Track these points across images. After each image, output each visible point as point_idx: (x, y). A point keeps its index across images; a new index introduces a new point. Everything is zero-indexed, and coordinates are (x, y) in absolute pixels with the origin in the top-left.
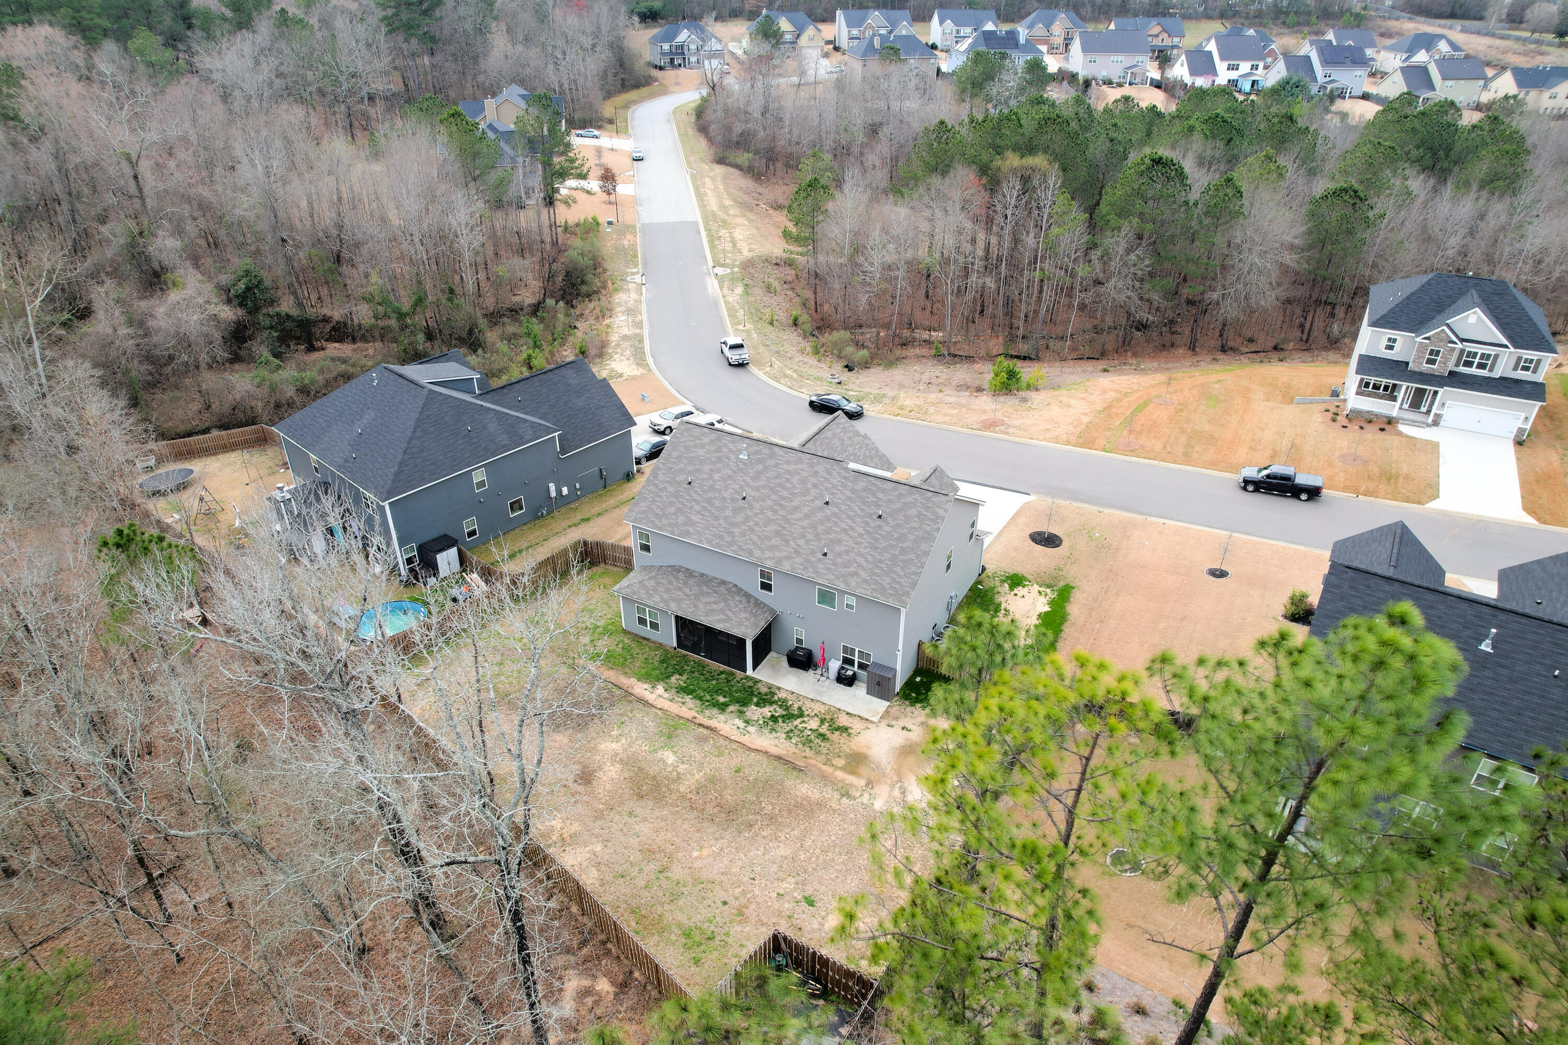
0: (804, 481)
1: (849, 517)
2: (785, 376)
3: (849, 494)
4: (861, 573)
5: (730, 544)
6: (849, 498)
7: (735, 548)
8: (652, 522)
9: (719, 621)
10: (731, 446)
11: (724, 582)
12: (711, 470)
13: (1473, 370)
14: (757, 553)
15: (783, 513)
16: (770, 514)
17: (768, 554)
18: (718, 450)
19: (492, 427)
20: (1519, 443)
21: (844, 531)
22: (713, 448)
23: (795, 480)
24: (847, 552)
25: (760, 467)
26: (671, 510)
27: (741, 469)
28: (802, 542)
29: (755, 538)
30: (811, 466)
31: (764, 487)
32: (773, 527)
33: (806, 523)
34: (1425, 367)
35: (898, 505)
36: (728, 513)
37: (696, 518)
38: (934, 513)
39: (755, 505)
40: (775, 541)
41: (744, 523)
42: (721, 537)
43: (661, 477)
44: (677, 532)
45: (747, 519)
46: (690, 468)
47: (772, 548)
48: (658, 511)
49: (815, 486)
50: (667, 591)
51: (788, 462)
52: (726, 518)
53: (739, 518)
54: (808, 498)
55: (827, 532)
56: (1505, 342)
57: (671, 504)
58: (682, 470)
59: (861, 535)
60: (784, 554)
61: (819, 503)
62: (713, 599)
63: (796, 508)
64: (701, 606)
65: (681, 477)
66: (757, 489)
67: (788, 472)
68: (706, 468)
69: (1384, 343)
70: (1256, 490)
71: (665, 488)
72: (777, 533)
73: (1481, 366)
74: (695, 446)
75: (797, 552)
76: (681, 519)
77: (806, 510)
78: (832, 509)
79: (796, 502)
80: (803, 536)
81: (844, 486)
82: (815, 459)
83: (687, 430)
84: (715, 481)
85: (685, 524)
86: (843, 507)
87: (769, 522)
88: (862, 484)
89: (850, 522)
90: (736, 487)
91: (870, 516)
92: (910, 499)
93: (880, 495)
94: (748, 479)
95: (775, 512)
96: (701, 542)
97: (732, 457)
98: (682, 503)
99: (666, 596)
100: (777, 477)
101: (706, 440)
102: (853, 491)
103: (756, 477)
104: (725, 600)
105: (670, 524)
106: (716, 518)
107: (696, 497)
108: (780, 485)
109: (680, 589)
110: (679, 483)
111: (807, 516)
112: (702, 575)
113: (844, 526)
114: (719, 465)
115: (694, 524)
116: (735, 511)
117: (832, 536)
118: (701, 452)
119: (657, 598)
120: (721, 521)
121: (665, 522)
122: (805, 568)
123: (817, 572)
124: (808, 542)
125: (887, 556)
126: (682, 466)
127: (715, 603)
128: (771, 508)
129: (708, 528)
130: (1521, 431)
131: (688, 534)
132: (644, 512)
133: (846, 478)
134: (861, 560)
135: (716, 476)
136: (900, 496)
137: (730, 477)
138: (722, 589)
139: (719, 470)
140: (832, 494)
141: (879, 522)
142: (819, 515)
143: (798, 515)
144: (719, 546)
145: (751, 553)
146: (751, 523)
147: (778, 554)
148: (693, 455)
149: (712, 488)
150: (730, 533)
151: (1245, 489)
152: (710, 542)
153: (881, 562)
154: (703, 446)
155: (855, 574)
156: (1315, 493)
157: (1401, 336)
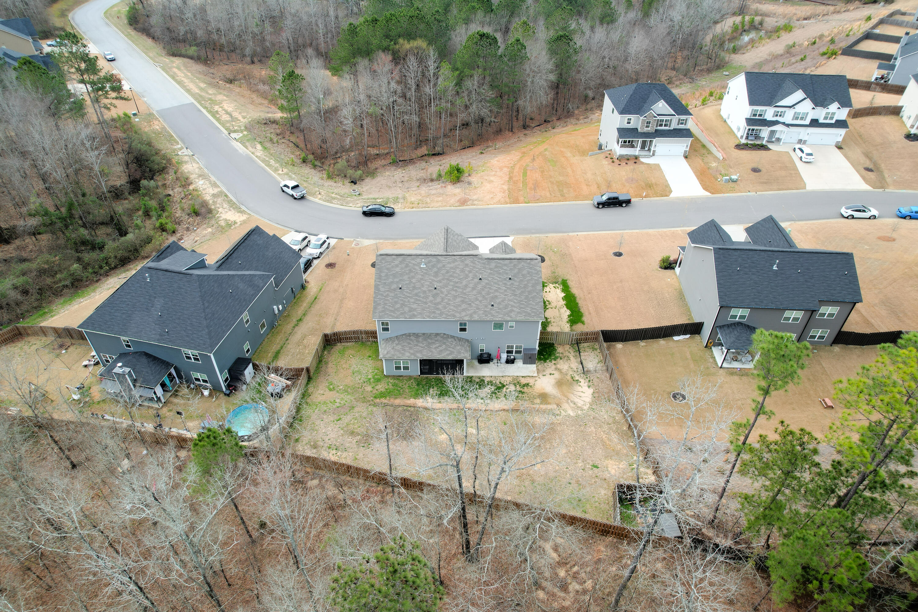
0: (462, 271)
1: (495, 283)
2: (334, 198)
3: (489, 271)
4: (515, 309)
5: (441, 314)
6: (490, 273)
7: (444, 316)
8: (391, 315)
9: (448, 355)
10: (413, 262)
11: (437, 334)
12: (409, 278)
13: (663, 128)
14: (458, 315)
15: (461, 290)
16: (453, 293)
17: (463, 314)
18: (407, 266)
19: (241, 286)
20: (686, 157)
21: (496, 291)
22: (403, 266)
23: (458, 271)
24: (503, 301)
25: (435, 269)
26: (398, 306)
27: (426, 273)
28: (477, 302)
29: (452, 307)
30: (462, 261)
31: (443, 279)
32: (459, 300)
33: (475, 292)
34: (646, 130)
35: (516, 271)
36: (431, 298)
37: (414, 306)
38: (535, 270)
39: (443, 290)
40: (464, 306)
41: (442, 301)
42: (434, 312)
43: (382, 289)
44: (408, 317)
45: (443, 299)
46: (396, 280)
47: (464, 310)
48: (391, 308)
49: (470, 272)
50: (411, 348)
51: (449, 263)
52: (431, 302)
53: (439, 300)
54: (469, 279)
55: (488, 293)
56: (674, 113)
57: (396, 303)
58: (392, 282)
59: (505, 291)
60: (472, 311)
61: (477, 280)
62: (437, 345)
63: (466, 286)
64: (434, 350)
65: (394, 286)
66: (440, 281)
67: (451, 268)
68: (406, 277)
69: (626, 121)
70: (603, 207)
71: (388, 295)
72: (463, 302)
73: (665, 125)
74: (393, 267)
75: (478, 309)
76: (406, 309)
77: (471, 285)
78: (484, 282)
79: (464, 283)
80: (477, 299)
81: (485, 268)
82: (463, 258)
83: (383, 259)
84: (414, 283)
85: (410, 311)
86: (490, 279)
87: (455, 297)
88: (493, 264)
89: (497, 286)
90: (428, 283)
91: (505, 279)
92: (520, 266)
93: (505, 268)
94: (432, 278)
95: (456, 291)
96: (424, 318)
97: (417, 268)
98: (402, 300)
99: (412, 351)
100: (447, 272)
101: (397, 262)
102: (491, 269)
103: (436, 274)
104: (444, 343)
105: (402, 314)
106: (426, 303)
107: (408, 295)
108: (451, 276)
109: (417, 345)
110: (395, 290)
111: (474, 289)
112: (424, 334)
113: (495, 288)
114: (412, 274)
115: (415, 310)
116: (435, 296)
117: (491, 295)
118: (398, 269)
119: (407, 354)
120: (429, 304)
121: (399, 313)
122: (486, 315)
123: (493, 316)
124: (480, 301)
125: (523, 297)
126: (390, 280)
127: (440, 346)
128: (453, 290)
129: (424, 310)
130: (685, 152)
131: (414, 316)
132: (383, 311)
133: (483, 263)
134: (511, 303)
135: (414, 280)
136: (515, 265)
137: (421, 279)
138: (439, 338)
139: (413, 277)
140: (481, 273)
141: (511, 282)
142: (480, 287)
143: (469, 289)
144: (434, 317)
145: (454, 316)
146: (446, 301)
147: (469, 312)
148: (394, 272)
149: (414, 288)
150: (438, 309)
151: (598, 207)
152: (429, 317)
153: (522, 301)
154: (397, 266)
155: (512, 311)
156: (628, 202)
157: (633, 117)
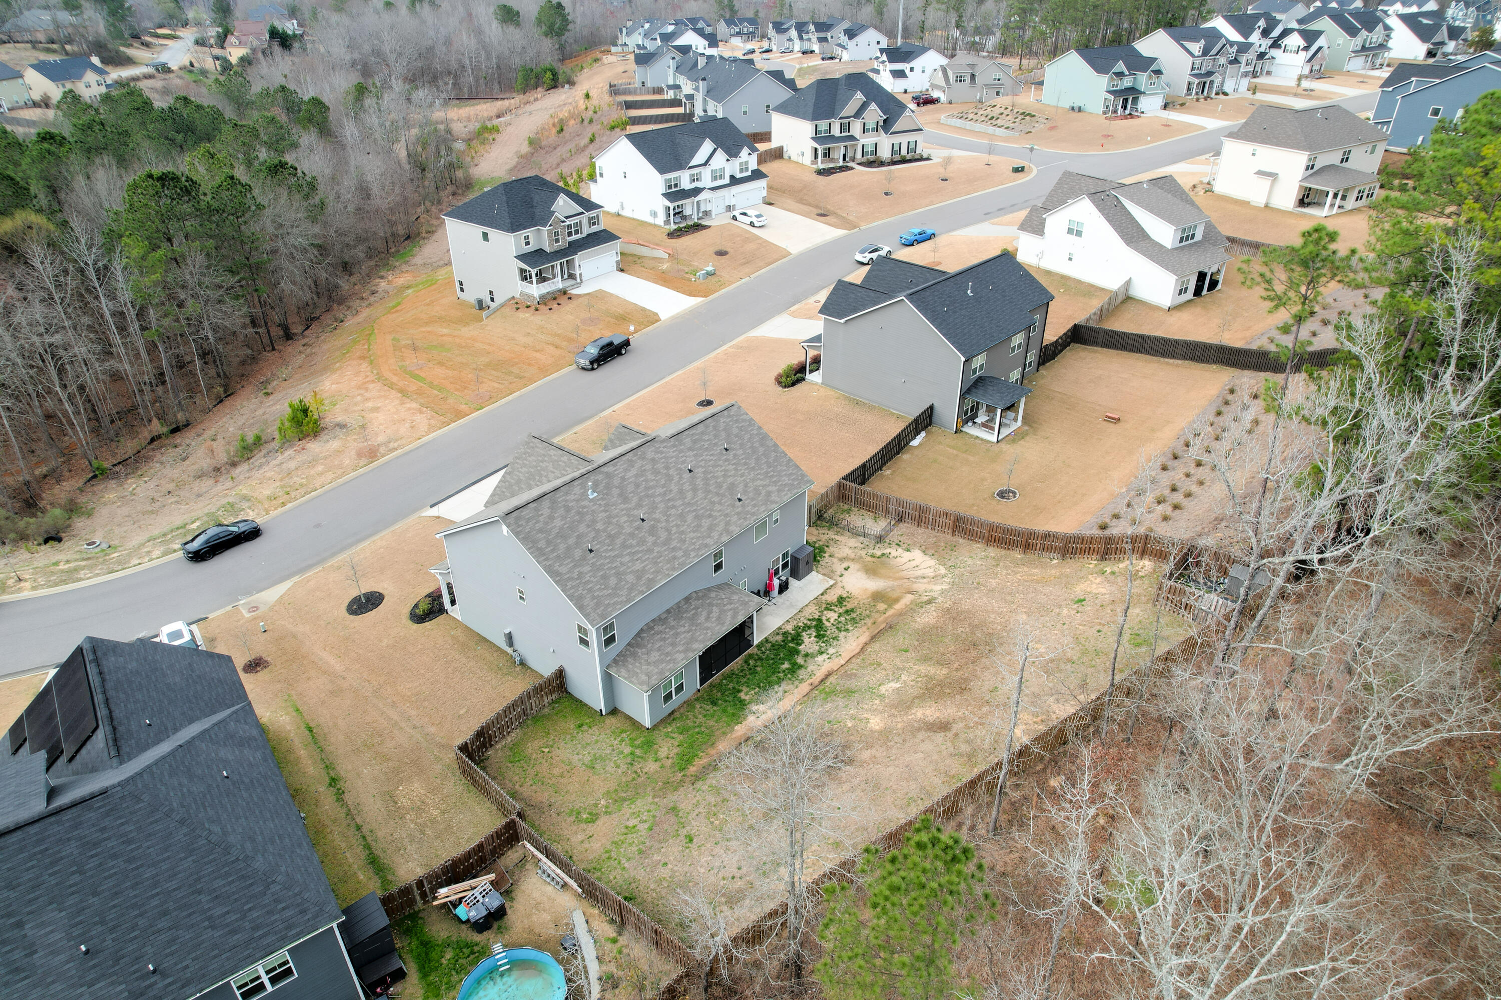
0: (656, 472)
1: (714, 466)
3: (691, 453)
4: (770, 488)
5: (686, 554)
6: (695, 456)
7: (693, 554)
8: (615, 603)
9: (734, 617)
10: (572, 497)
12: (588, 526)
13: (574, 237)
14: (708, 541)
15: (679, 503)
16: (673, 511)
17: (715, 535)
18: (568, 509)
20: (622, 271)
21: (725, 476)
22: (561, 511)
23: (650, 476)
24: (746, 486)
25: (615, 492)
26: (613, 581)
27: (607, 505)
28: (717, 507)
29: (692, 535)
30: (643, 458)
31: (641, 499)
32: (690, 518)
33: (700, 494)
34: (556, 246)
35: (723, 434)
36: (651, 539)
37: (638, 566)
38: (744, 421)
39: (657, 515)
40: (706, 523)
41: (670, 533)
42: (675, 558)
43: (563, 570)
44: (644, 589)
45: (668, 530)
46: (571, 541)
47: (711, 528)
48: (606, 592)
49: (667, 468)
50: (673, 644)
51: (626, 470)
52: (655, 543)
53: (663, 535)
54: (676, 478)
55: (719, 486)
56: (581, 210)
57: (605, 577)
58: (568, 549)
59: (736, 469)
60: (722, 525)
61: (687, 475)
62: (704, 614)
63: (681, 491)
64: (708, 625)
65: (578, 553)
66: (639, 506)
67: (636, 476)
68: (582, 528)
69: (523, 241)
70: (599, 365)
71: (580, 573)
72: (697, 517)
73: (577, 232)
74: (546, 523)
75: (726, 515)
76: (630, 578)
77: (687, 487)
78: (699, 471)
79: (675, 488)
80: (713, 503)
81: (681, 451)
82: (639, 452)
83: (518, 518)
84: (604, 531)
85: (639, 578)
86: (702, 463)
87: (682, 516)
88: (686, 441)
89: (719, 469)
90: (625, 518)
91: (721, 453)
92: (722, 426)
93: (706, 437)
94: (622, 506)
95: (674, 507)
96: (669, 575)
97: (586, 503)
98: (610, 569)
99: (681, 648)
100: (637, 486)
101: (546, 512)
102: (690, 449)
103: (626, 500)
104: (711, 605)
105: (631, 589)
106: (650, 551)
107: (612, 554)
108: (647, 488)
109: (677, 634)
110: (583, 558)
111: (695, 490)
112: (668, 611)
113: (720, 474)
114: (588, 518)
115: (643, 571)
116: (653, 531)
117: (725, 486)
118: (558, 523)
119: (680, 656)
120: (656, 549)
121: (624, 592)
122: (745, 519)
123: (753, 514)
124: (720, 503)
125: (764, 467)
126: (562, 547)
127: (710, 612)
128: (668, 508)
129: (656, 563)
130: (617, 262)
131: (651, 582)
132: (598, 605)
133: (674, 446)
134: (759, 483)
135: (599, 526)
136: (715, 427)
137: (609, 517)
139: (594, 522)
140: (683, 462)
141: (731, 454)
142: (699, 482)
143: (689, 495)
144: (682, 565)
145: (706, 545)
146: (674, 530)
147: (721, 527)
148: (555, 531)
149: (612, 537)
150: (674, 549)
152: (674, 569)
153: (767, 473)
154: (551, 518)
155: (769, 494)
156: (627, 343)
157: (529, 232)
